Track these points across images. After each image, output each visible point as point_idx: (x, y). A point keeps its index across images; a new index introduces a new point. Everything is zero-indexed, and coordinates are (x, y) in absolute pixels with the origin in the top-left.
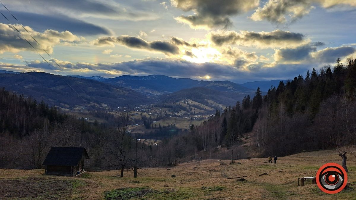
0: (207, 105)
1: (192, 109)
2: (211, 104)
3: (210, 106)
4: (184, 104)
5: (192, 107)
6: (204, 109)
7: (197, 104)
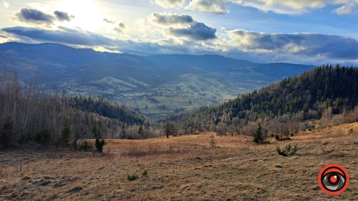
0: (129, 83)
1: (118, 87)
2: (133, 81)
3: (133, 83)
4: (109, 82)
5: (117, 85)
6: (130, 87)
7: (121, 81)
